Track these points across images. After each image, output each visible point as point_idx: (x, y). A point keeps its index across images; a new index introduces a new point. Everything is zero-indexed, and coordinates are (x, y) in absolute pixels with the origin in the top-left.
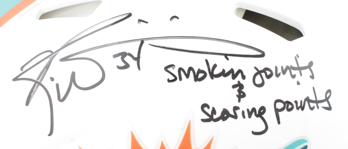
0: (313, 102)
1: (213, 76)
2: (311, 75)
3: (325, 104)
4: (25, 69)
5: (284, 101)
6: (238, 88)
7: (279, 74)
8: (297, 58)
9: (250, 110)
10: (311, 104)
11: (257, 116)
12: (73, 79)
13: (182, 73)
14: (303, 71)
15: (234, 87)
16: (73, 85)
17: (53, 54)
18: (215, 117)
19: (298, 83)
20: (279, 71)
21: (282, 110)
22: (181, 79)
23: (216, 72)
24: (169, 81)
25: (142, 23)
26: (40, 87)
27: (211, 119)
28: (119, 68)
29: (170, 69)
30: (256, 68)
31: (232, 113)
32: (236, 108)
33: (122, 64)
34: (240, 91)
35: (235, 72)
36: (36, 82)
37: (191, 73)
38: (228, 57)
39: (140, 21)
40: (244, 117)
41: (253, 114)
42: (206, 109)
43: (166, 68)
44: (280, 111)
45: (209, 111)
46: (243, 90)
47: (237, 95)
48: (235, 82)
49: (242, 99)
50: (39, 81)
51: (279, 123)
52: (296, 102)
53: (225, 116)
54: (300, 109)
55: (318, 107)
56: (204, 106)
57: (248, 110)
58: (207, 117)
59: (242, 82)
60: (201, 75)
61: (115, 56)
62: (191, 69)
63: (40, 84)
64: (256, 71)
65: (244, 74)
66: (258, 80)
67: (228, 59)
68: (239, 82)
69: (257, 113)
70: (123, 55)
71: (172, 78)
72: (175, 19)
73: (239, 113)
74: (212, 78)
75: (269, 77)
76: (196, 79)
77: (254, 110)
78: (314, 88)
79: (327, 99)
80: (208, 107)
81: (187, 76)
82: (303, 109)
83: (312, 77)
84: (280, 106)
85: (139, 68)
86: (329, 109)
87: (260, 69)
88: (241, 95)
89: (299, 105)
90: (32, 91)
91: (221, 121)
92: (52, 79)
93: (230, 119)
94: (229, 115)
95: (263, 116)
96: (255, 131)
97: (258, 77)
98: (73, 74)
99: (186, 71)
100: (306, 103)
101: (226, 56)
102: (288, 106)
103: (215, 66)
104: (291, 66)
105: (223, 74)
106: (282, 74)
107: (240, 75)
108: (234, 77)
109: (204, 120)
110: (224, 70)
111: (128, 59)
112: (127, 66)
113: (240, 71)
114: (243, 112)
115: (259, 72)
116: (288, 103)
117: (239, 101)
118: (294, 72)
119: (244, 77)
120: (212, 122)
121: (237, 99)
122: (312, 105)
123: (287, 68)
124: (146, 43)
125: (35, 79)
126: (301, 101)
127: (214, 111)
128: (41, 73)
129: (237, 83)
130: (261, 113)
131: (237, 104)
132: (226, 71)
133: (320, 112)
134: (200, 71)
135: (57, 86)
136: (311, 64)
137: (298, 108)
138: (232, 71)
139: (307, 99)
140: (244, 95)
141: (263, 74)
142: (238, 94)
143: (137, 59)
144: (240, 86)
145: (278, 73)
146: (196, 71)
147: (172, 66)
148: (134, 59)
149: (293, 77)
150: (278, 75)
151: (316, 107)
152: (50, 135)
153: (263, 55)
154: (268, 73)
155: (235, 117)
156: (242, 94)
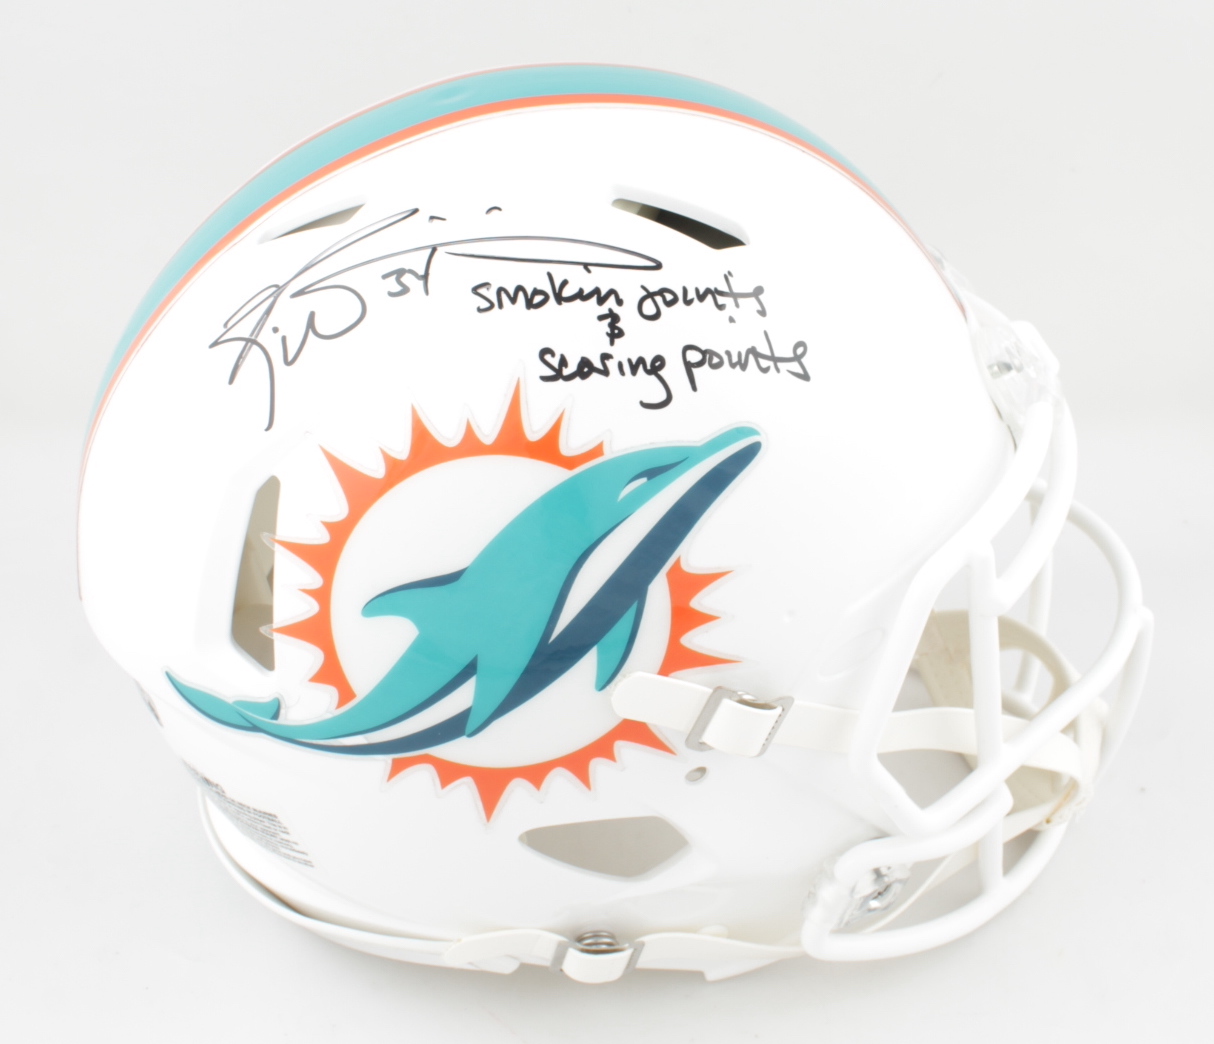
0: (765, 357)
1: (560, 299)
2: (760, 308)
3: (795, 367)
4: (230, 325)
5: (703, 348)
6: (609, 320)
7: (691, 301)
8: (730, 278)
9: (634, 361)
10: (761, 361)
11: (649, 372)
12: (311, 324)
13: (504, 296)
14: (741, 301)
15: (601, 318)
16: (311, 333)
17: (279, 289)
18: (566, 372)
19: (732, 320)
20: (691, 295)
21: (700, 364)
22: (501, 306)
23: (567, 292)
24: (480, 310)
25: (435, 221)
26: (255, 347)
27: (558, 375)
28: (392, 294)
29: (482, 291)
30: (643, 288)
31: (598, 364)
32: (605, 357)
33: (398, 288)
34: (612, 326)
35: (603, 293)
36: (247, 340)
37: (521, 294)
38: (590, 268)
39: (432, 218)
40: (622, 372)
41: (641, 368)
42: (548, 357)
43: (475, 290)
44: (695, 367)
45: (555, 362)
46: (619, 325)
47: (607, 334)
48: (604, 310)
49: (617, 341)
50: (253, 337)
51: (694, 388)
52: (728, 353)
53: (586, 370)
54: (738, 368)
55: (778, 370)
56: (545, 352)
57: (630, 361)
58: (551, 373)
59: (617, 310)
60: (538, 299)
61: (385, 277)
62: (520, 288)
63: (255, 342)
64: (644, 293)
65: (621, 297)
66: (649, 308)
67: (589, 271)
68: (610, 310)
69: (649, 367)
70: (400, 273)
71: (486, 305)
72: (496, 212)
73: (612, 365)
74: (559, 302)
75: (669, 304)
76: (530, 304)
77: (641, 361)
78: (766, 334)
79: (797, 358)
80: (553, 354)
81: (513, 300)
82: (744, 367)
83: (763, 313)
84: (694, 357)
85: (427, 292)
86: (805, 377)
87: (653, 289)
88: (615, 333)
89: (735, 359)
90: (241, 357)
91: (578, 379)
92: (276, 330)
93: (595, 376)
94: (593, 369)
95: (661, 373)
96: (646, 401)
97: (648, 303)
98: (312, 315)
99: (512, 293)
100: (751, 357)
101: (586, 266)
102: (711, 359)
103: (565, 283)
104: (716, 289)
105: (580, 296)
106: (696, 301)
107: (612, 298)
108: (601, 301)
109: (545, 379)
110: (581, 291)
111: (407, 279)
112: (405, 290)
113: (612, 292)
114: (620, 365)
115: (650, 295)
116: (712, 353)
117: (612, 343)
118: (721, 300)
119: (620, 302)
120: (561, 381)
121: (608, 339)
122: (764, 363)
123: (708, 291)
124: (440, 251)
125: (247, 336)
126: (740, 354)
127: (563, 362)
128: (258, 324)
129: (607, 312)
130: (656, 367)
131: (608, 349)
132: (586, 292)
133: (782, 379)
134: (536, 292)
135: (284, 339)
136: (758, 291)
137: (733, 365)
138: (597, 291)
139: (752, 351)
140: (621, 334)
141: (659, 299)
142: (608, 330)
143: (425, 277)
144: (613, 318)
145: (689, 297)
146: (529, 292)
147: (486, 285)
148: (419, 277)
149: (721, 307)
150: (688, 302)
151: (773, 369)
152: (267, 429)
153: (658, 266)
154: (669, 297)
155: (605, 372)
156: (616, 331)
